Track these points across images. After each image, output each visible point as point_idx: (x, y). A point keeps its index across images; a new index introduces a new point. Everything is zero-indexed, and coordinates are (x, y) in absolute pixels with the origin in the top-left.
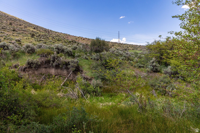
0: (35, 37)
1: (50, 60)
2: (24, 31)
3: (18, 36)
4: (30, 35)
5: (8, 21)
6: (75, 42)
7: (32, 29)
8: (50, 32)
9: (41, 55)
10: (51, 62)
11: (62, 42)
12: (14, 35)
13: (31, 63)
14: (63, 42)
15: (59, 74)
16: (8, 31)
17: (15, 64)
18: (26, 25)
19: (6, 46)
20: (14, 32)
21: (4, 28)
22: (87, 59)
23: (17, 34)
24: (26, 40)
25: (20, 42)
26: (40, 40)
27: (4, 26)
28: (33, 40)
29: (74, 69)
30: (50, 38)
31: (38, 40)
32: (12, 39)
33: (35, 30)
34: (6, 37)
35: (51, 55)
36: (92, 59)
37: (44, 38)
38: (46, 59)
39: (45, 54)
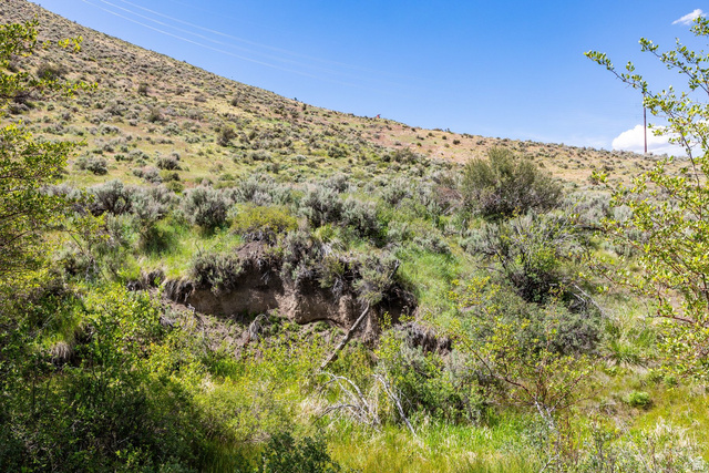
0: (237, 142)
1: (281, 255)
2: (192, 117)
3: (170, 142)
4: (216, 135)
5: (135, 78)
6: (412, 160)
7: (224, 108)
8: (302, 114)
9: (249, 231)
10: (285, 264)
11: (350, 161)
12: (153, 137)
13: (208, 269)
14: (355, 161)
15: (319, 316)
16: (131, 124)
17: (151, 271)
18: (201, 90)
19: (121, 195)
20: (152, 126)
21: (119, 113)
22: (443, 251)
23: (165, 132)
24: (199, 158)
25: (173, 172)
26: (255, 158)
27: (119, 102)
28: (225, 156)
29: (378, 296)
30: (297, 144)
31: (247, 159)
32: (145, 158)
33: (236, 112)
34: (125, 151)
35: (286, 234)
36: (464, 248)
37: (271, 145)
38: (267, 249)
39: (263, 228)
